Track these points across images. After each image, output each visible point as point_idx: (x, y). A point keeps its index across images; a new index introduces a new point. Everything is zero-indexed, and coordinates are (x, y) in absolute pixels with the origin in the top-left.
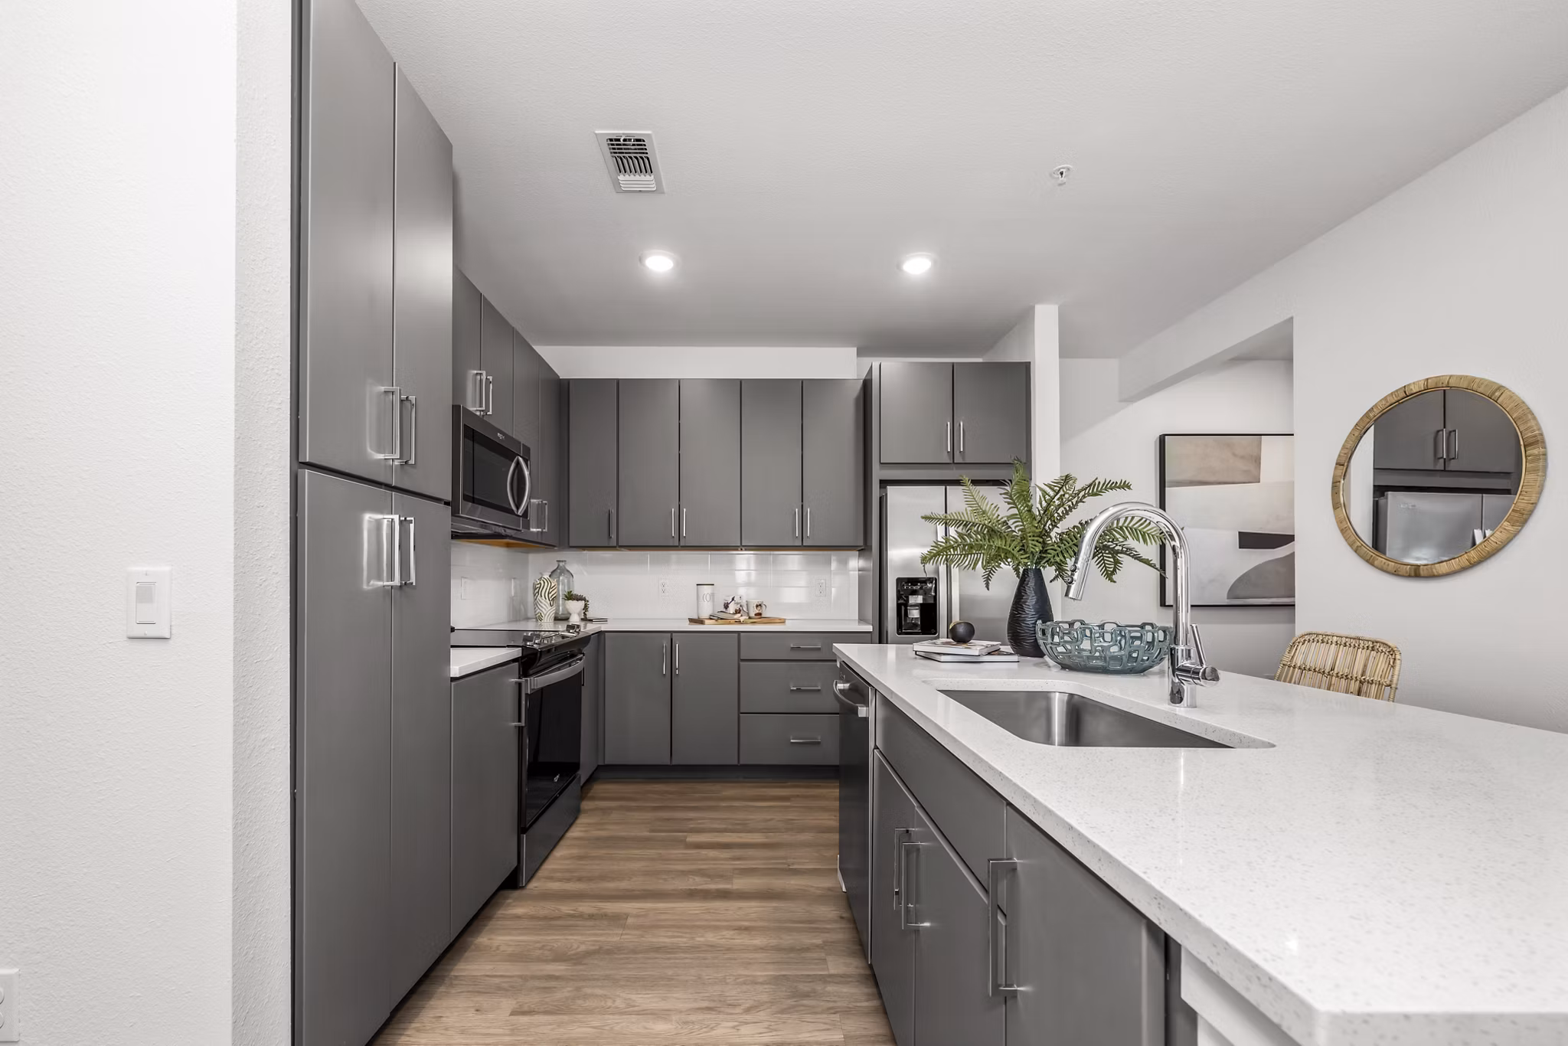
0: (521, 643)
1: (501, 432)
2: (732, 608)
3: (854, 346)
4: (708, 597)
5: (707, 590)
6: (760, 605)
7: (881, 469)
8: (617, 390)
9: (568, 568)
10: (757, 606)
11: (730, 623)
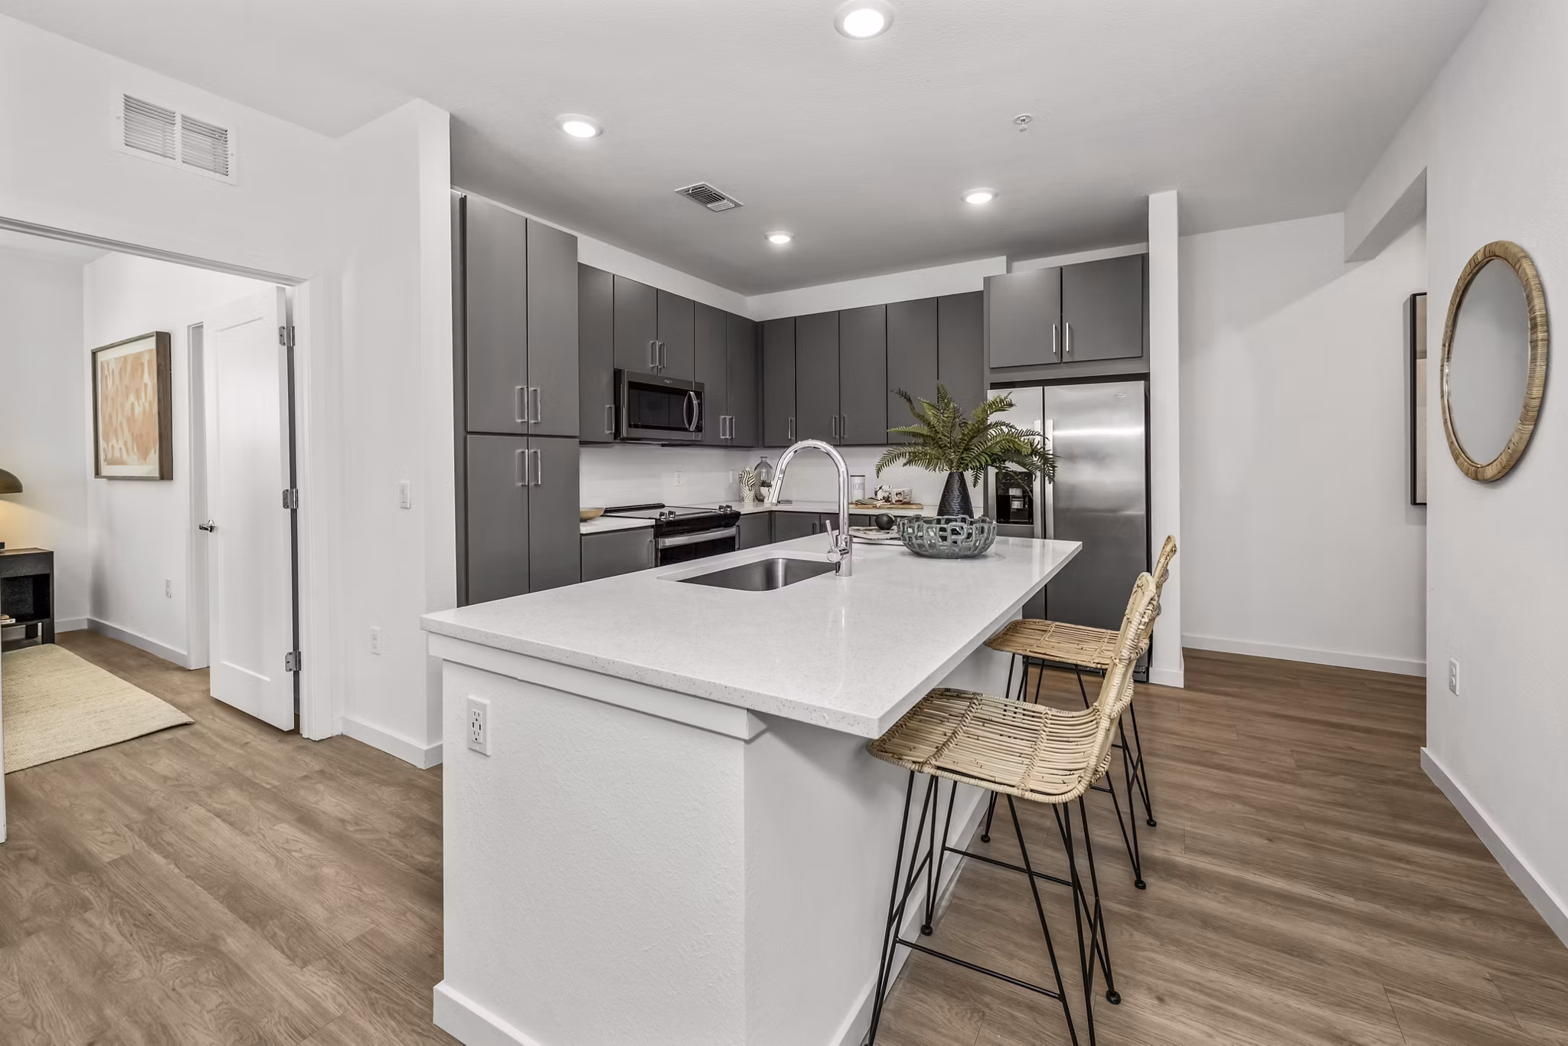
0: (658, 517)
1: (668, 379)
2: (880, 495)
3: (1003, 255)
4: (857, 486)
5: (857, 480)
6: (900, 493)
7: (991, 373)
8: (795, 325)
9: (768, 462)
10: (897, 494)
11: (868, 508)
